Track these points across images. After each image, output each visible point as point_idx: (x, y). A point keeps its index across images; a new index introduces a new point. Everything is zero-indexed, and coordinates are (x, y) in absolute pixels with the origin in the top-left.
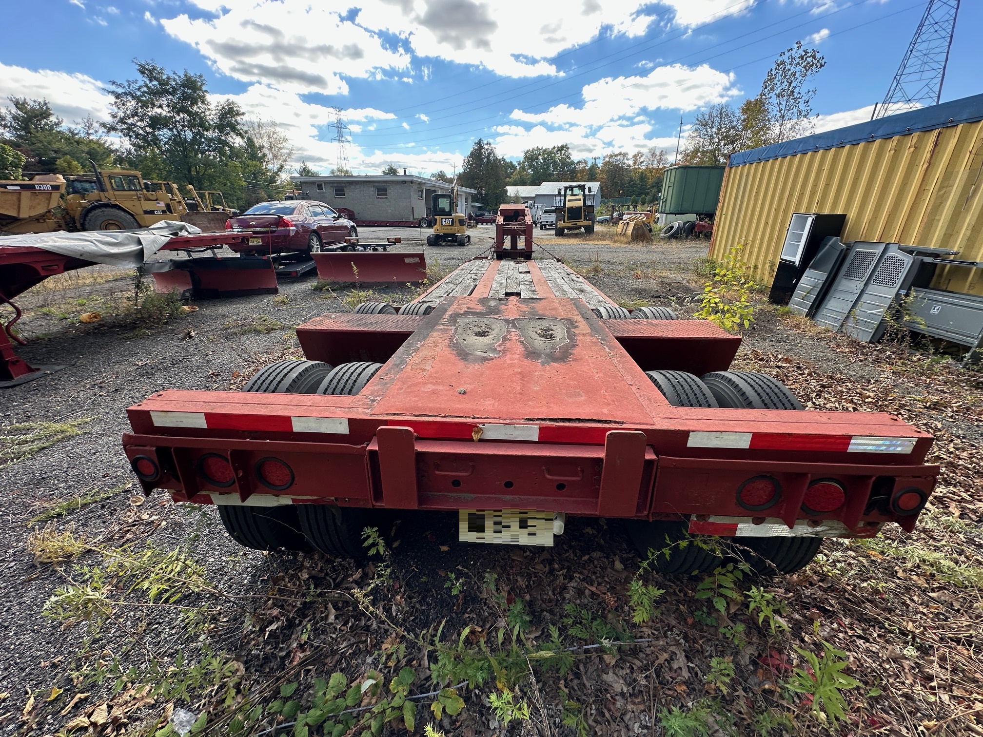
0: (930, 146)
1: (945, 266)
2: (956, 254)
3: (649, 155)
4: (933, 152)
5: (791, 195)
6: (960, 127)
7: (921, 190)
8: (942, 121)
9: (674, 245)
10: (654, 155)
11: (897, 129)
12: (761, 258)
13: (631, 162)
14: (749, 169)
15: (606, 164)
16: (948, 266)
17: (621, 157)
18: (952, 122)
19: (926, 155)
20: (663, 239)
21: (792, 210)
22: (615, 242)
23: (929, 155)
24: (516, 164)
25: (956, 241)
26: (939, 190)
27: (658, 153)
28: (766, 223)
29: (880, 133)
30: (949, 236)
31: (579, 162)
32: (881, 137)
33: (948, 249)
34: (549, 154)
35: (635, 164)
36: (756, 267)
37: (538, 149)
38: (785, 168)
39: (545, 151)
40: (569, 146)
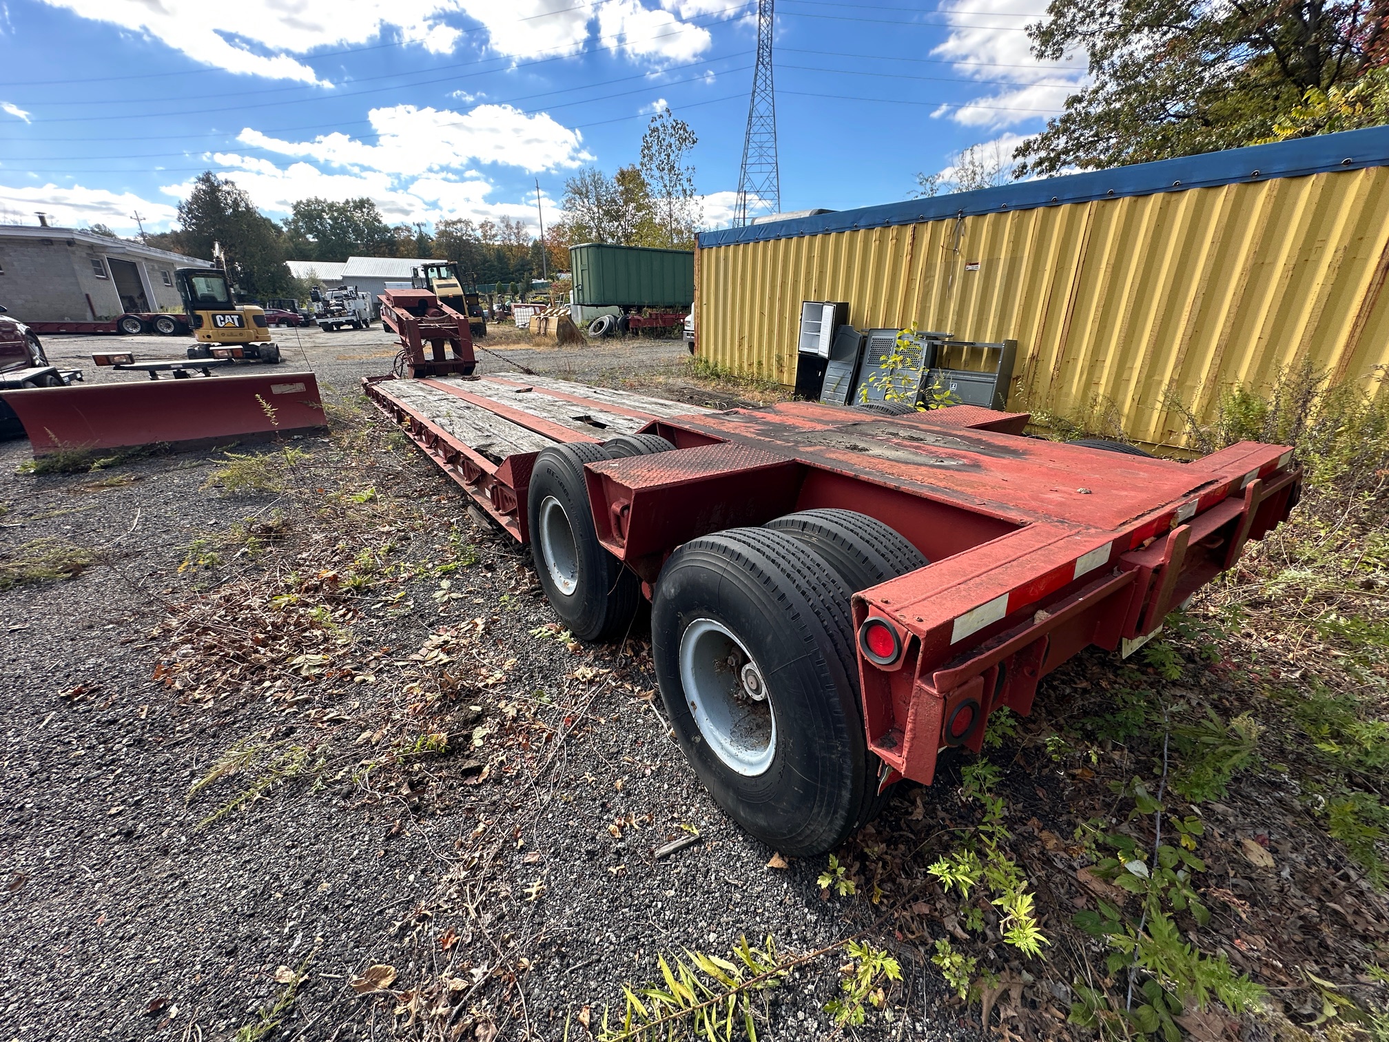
0: (908, 240)
1: (943, 347)
2: (949, 336)
3: (502, 225)
4: (912, 244)
5: (784, 283)
6: (930, 223)
7: (910, 280)
8: (914, 216)
9: (615, 346)
10: (508, 226)
11: (878, 221)
12: (765, 353)
13: (479, 233)
14: (726, 252)
15: (442, 234)
16: (946, 346)
17: (462, 225)
18: (923, 218)
19: (907, 248)
20: (595, 338)
21: (801, 298)
22: (538, 345)
23: (910, 247)
24: (281, 224)
25: (946, 325)
26: (925, 280)
27: (514, 224)
28: (762, 314)
29: (862, 223)
30: (941, 321)
31: (397, 229)
32: (864, 227)
33: (942, 333)
34: (342, 212)
35: (485, 236)
36: (760, 363)
37: (318, 202)
38: (769, 253)
39: (331, 206)
40: (372, 201)
